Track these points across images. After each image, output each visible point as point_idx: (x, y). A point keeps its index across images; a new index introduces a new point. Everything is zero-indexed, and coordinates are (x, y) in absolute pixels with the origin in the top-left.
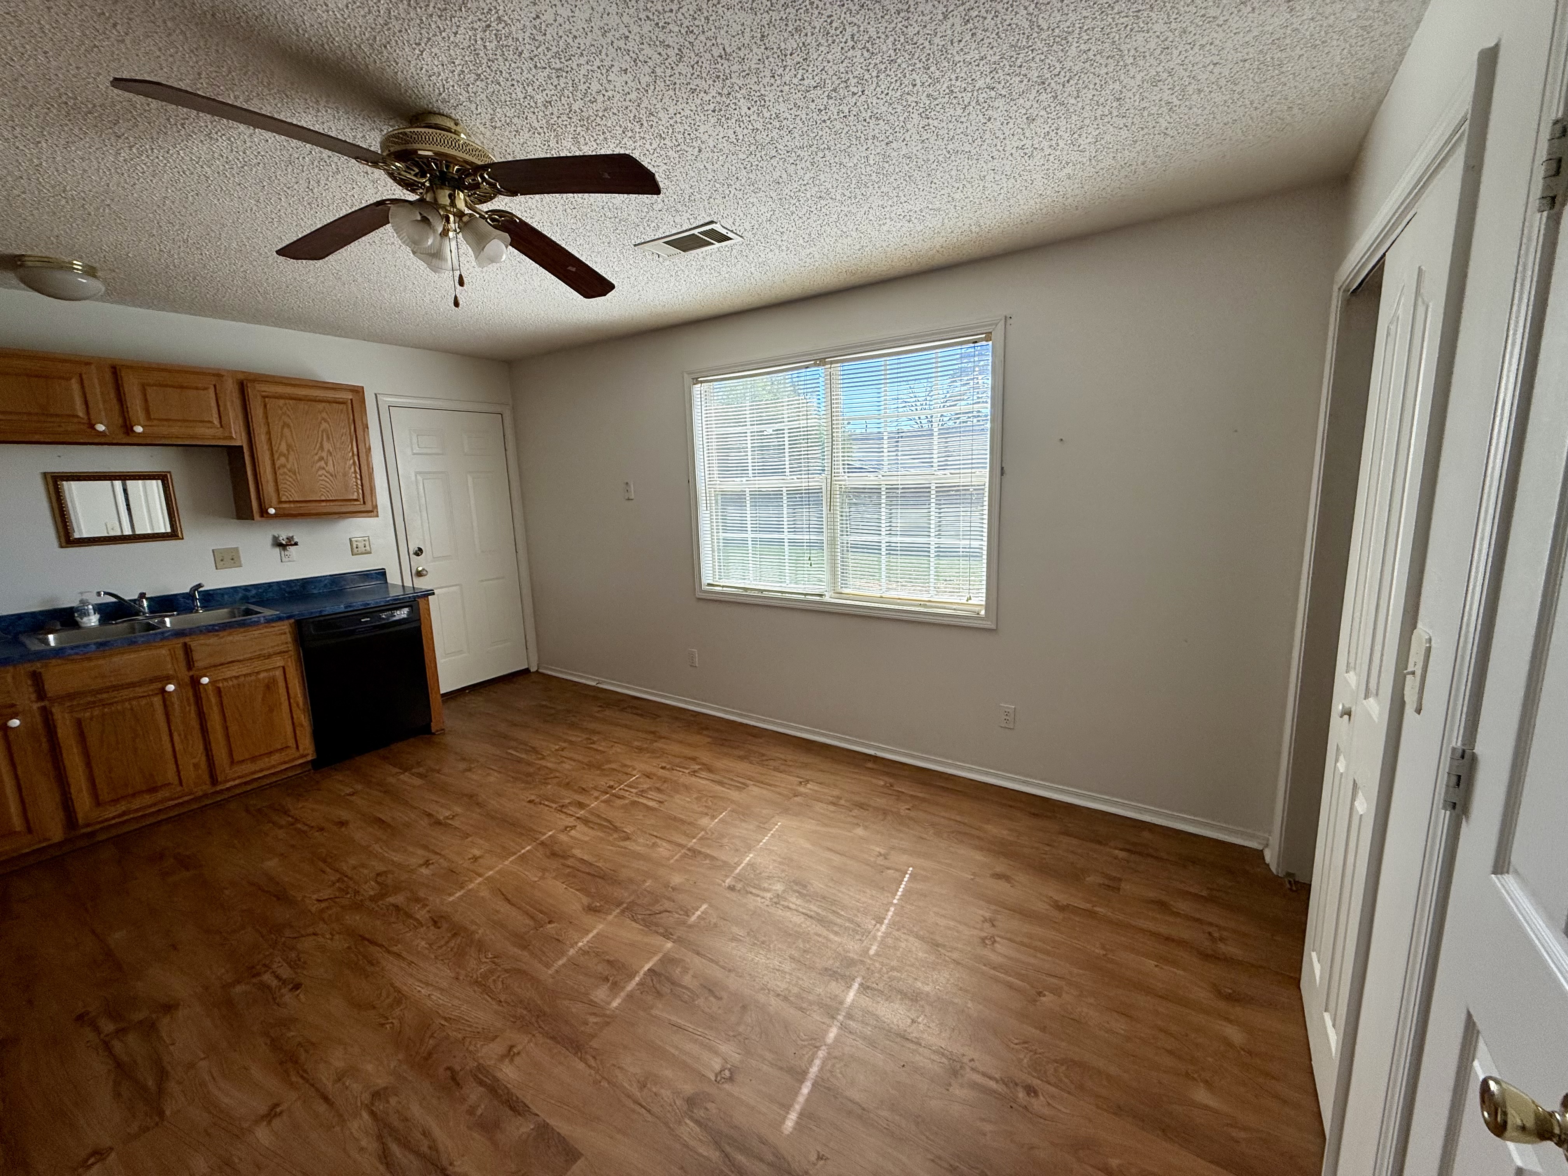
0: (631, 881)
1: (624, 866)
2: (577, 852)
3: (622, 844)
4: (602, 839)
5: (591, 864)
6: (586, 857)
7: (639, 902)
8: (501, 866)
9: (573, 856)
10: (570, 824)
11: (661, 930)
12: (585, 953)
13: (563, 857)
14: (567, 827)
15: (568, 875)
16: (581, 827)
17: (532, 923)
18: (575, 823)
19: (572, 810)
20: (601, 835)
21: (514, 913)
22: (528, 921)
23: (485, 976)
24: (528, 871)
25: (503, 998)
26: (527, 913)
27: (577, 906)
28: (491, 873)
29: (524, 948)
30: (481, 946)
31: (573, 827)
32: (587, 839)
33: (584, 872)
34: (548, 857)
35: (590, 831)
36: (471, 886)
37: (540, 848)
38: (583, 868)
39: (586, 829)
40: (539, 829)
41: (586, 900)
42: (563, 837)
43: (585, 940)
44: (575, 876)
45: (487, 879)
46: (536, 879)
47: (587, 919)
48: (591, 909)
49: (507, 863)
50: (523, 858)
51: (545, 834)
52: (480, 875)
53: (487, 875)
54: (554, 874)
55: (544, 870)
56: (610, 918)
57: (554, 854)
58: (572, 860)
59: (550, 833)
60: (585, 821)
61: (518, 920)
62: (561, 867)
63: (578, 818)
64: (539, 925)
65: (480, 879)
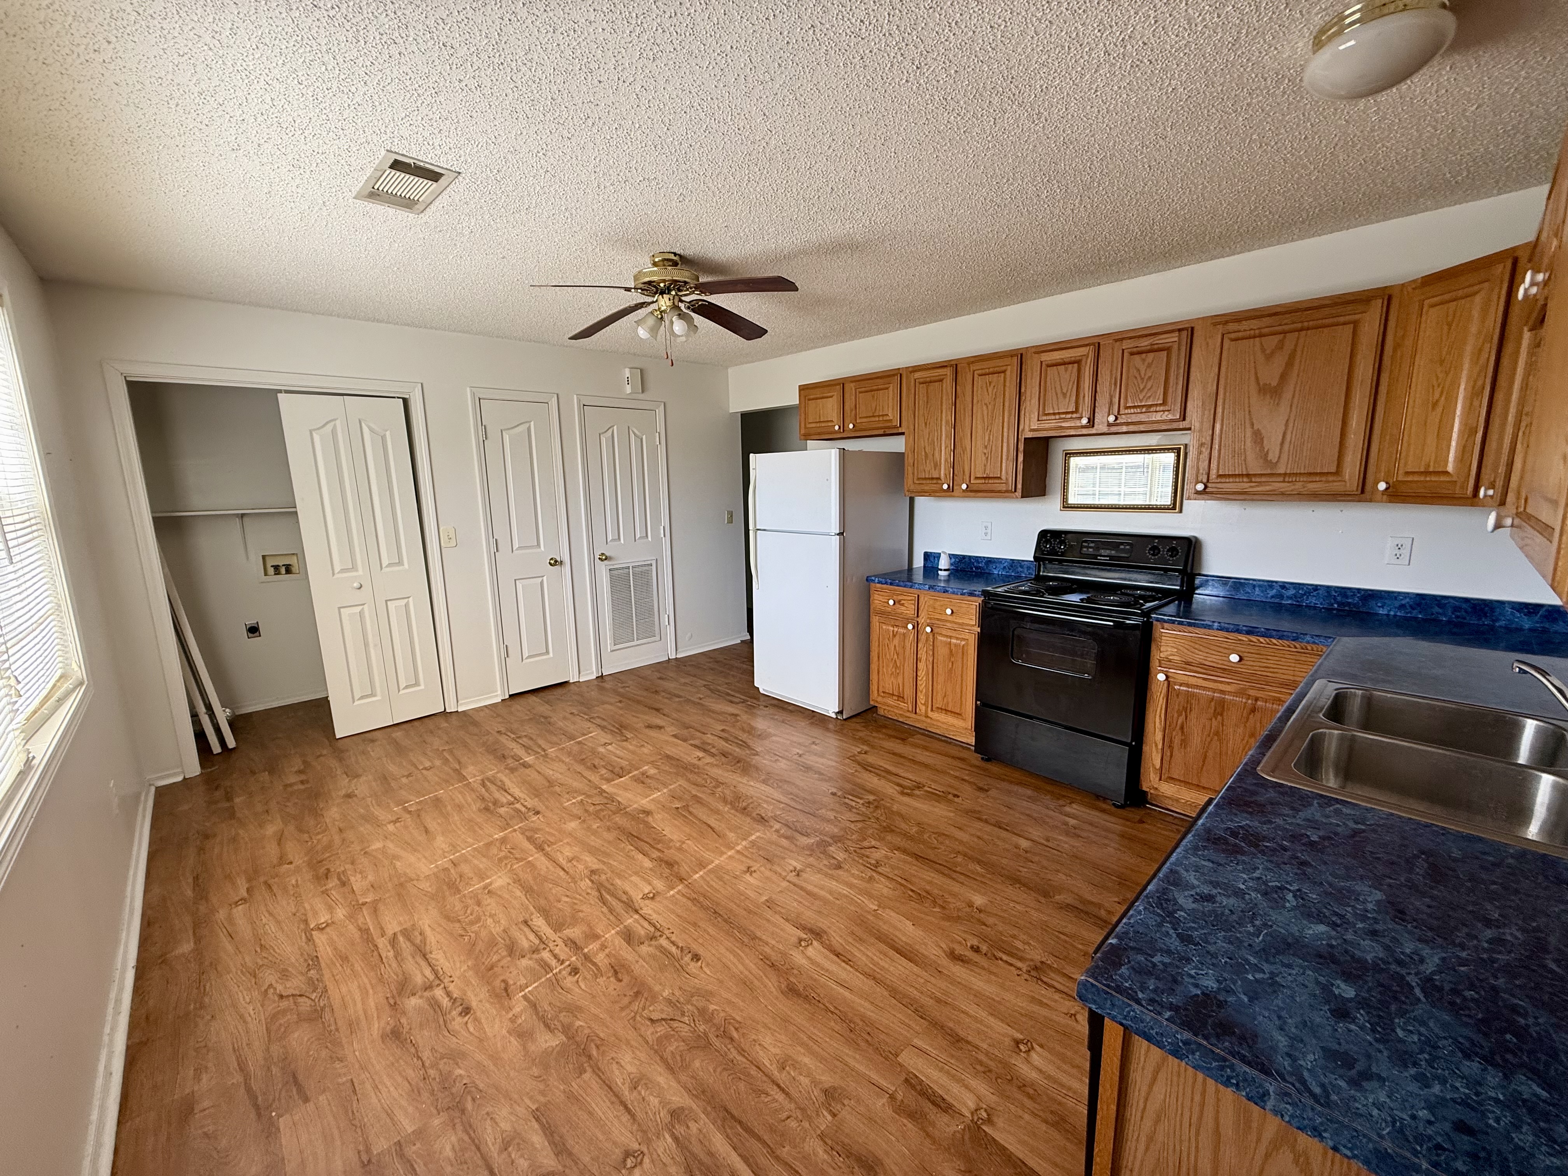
0: (609, 829)
1: (609, 842)
2: (647, 863)
3: (601, 866)
4: (620, 876)
5: (637, 848)
6: (640, 856)
7: (610, 813)
8: (722, 859)
9: (652, 859)
10: (647, 902)
11: (605, 795)
12: (658, 790)
13: (661, 860)
14: (653, 898)
15: (659, 842)
16: (637, 896)
17: (691, 809)
18: (642, 903)
19: (641, 929)
20: (618, 882)
21: (704, 818)
22: (694, 811)
23: (718, 787)
24: (695, 851)
25: (706, 776)
26: (695, 817)
27: (658, 817)
28: (729, 853)
29: (695, 796)
30: (725, 801)
31: (645, 897)
32: (634, 878)
33: (646, 842)
34: (677, 863)
35: (628, 889)
36: (744, 843)
37: (684, 875)
38: (646, 848)
39: (632, 892)
40: (685, 900)
41: (650, 819)
42: (659, 885)
43: (655, 796)
44: (654, 840)
45: (733, 848)
46: (687, 842)
47: (651, 807)
48: (648, 813)
49: (717, 862)
50: (702, 865)
51: (679, 892)
52: (738, 852)
53: (733, 851)
54: (671, 844)
55: (680, 849)
56: (635, 806)
57: (670, 864)
58: (654, 856)
59: (672, 893)
60: (631, 907)
61: (700, 812)
62: (665, 850)
63: (637, 911)
64: (686, 808)
65: (739, 848)
